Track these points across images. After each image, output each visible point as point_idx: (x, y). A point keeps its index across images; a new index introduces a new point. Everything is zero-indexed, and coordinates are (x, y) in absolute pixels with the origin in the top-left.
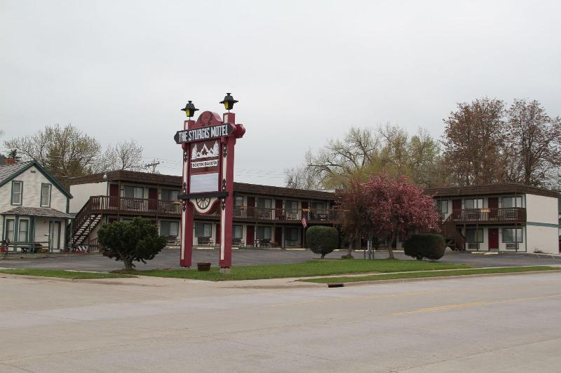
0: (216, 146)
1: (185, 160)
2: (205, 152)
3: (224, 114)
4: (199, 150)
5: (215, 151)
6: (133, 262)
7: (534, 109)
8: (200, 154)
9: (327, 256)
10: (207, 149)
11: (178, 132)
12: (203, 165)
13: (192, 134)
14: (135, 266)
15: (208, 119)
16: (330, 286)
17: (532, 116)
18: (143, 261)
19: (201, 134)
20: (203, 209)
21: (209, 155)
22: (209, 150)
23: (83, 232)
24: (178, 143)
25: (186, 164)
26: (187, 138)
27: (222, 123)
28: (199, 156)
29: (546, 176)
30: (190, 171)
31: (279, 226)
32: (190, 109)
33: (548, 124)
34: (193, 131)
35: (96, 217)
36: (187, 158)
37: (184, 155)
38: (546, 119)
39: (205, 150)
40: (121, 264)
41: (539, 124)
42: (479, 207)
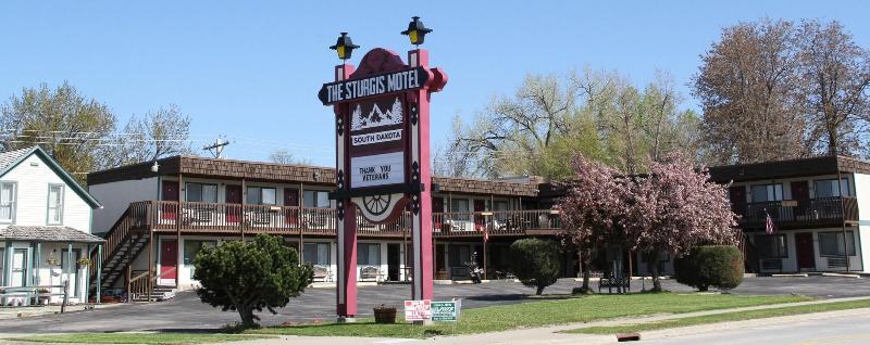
0: (397, 106)
1: (339, 132)
2: (376, 118)
3: (410, 53)
4: (365, 114)
5: (396, 114)
6: (255, 312)
7: (833, 35)
8: (367, 120)
9: (548, 290)
10: (379, 111)
11: (325, 85)
12: (374, 139)
13: (352, 89)
14: (259, 319)
15: (380, 62)
16: (620, 340)
17: (832, 47)
18: (271, 311)
19: (367, 87)
20: (377, 214)
21: (385, 122)
22: (384, 112)
23: (116, 265)
24: (326, 102)
25: (341, 139)
26: (343, 95)
27: (407, 68)
28: (365, 124)
29: (860, 145)
30: (350, 152)
31: (441, 243)
32: (344, 46)
33: (858, 59)
34: (354, 83)
35: (140, 237)
36: (344, 128)
37: (338, 124)
38: (855, 52)
39: (376, 115)
40: (234, 316)
41: (844, 59)
42: (778, 199)
